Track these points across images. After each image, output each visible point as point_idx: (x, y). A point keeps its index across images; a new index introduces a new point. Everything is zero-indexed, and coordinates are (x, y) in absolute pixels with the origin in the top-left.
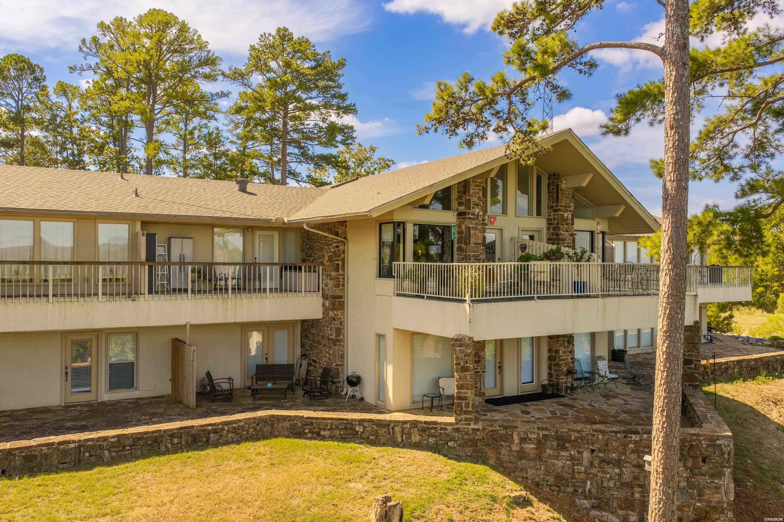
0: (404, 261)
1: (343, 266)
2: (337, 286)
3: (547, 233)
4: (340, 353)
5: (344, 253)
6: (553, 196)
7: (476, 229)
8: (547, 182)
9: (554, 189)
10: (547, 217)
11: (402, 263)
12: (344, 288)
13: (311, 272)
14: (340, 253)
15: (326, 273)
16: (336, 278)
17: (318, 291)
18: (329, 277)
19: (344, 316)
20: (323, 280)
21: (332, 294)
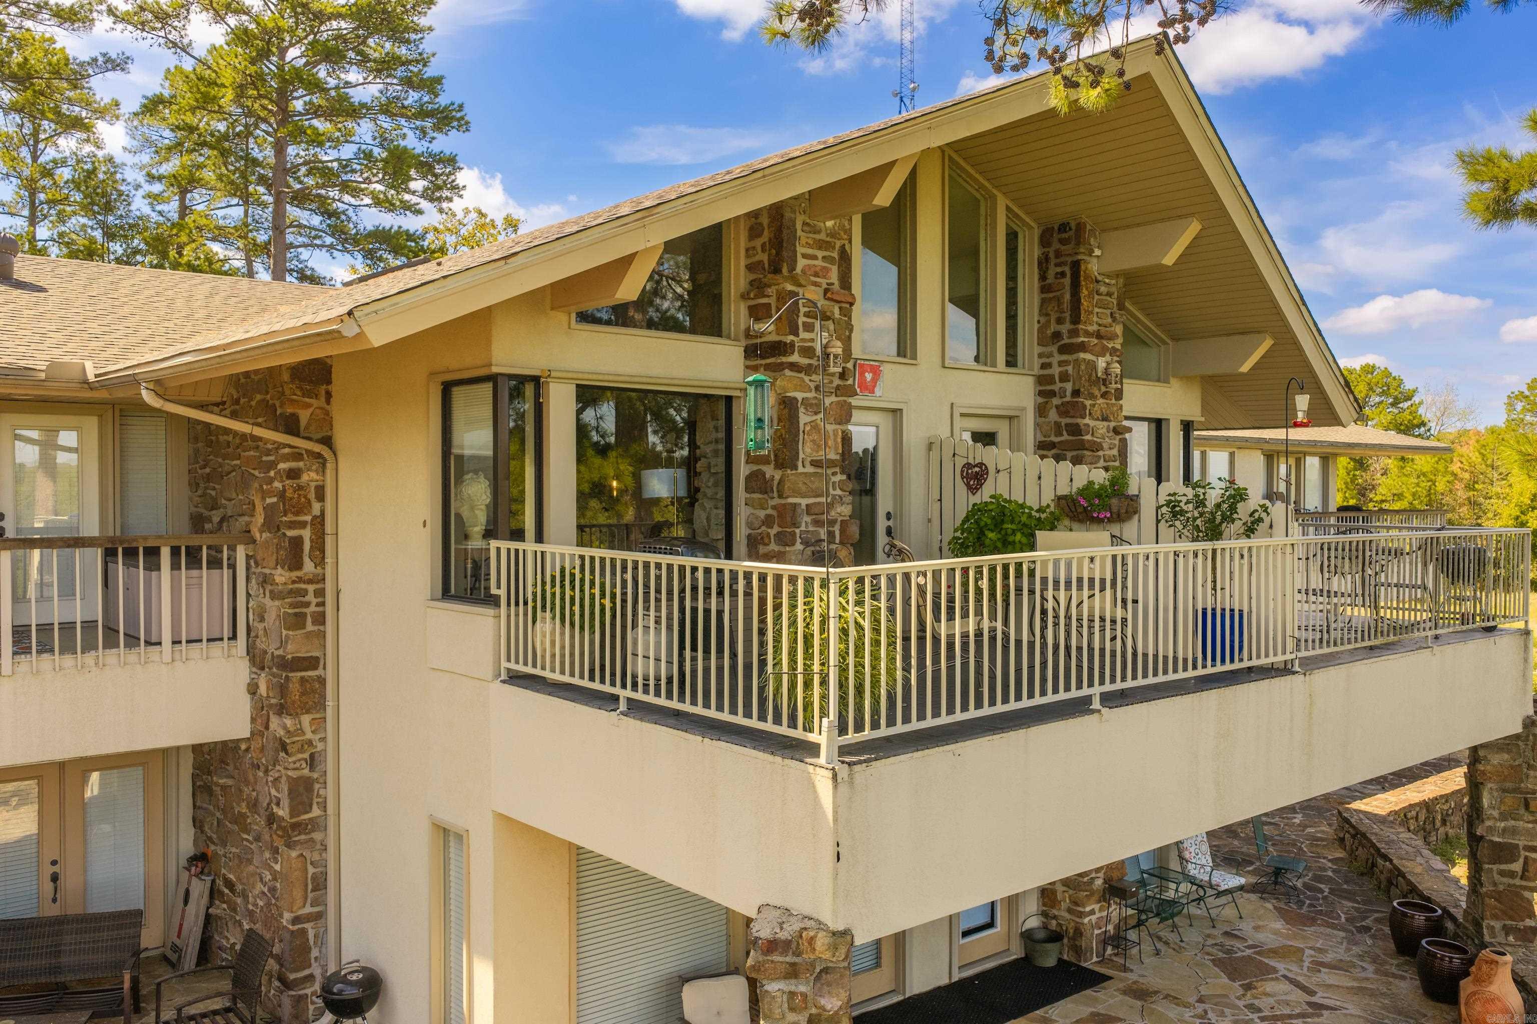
0: (540, 538)
1: (319, 546)
2: (297, 622)
3: (1037, 425)
4: (311, 870)
5: (321, 497)
6: (1059, 300)
7: (814, 407)
8: (1037, 252)
9: (1063, 274)
10: (1036, 371)
11: (529, 546)
12: (322, 628)
13: (201, 568)
14: (305, 497)
15: (259, 570)
16: (291, 592)
17: (229, 639)
18: (269, 588)
19: (323, 736)
20: (248, 595)
21: (277, 653)
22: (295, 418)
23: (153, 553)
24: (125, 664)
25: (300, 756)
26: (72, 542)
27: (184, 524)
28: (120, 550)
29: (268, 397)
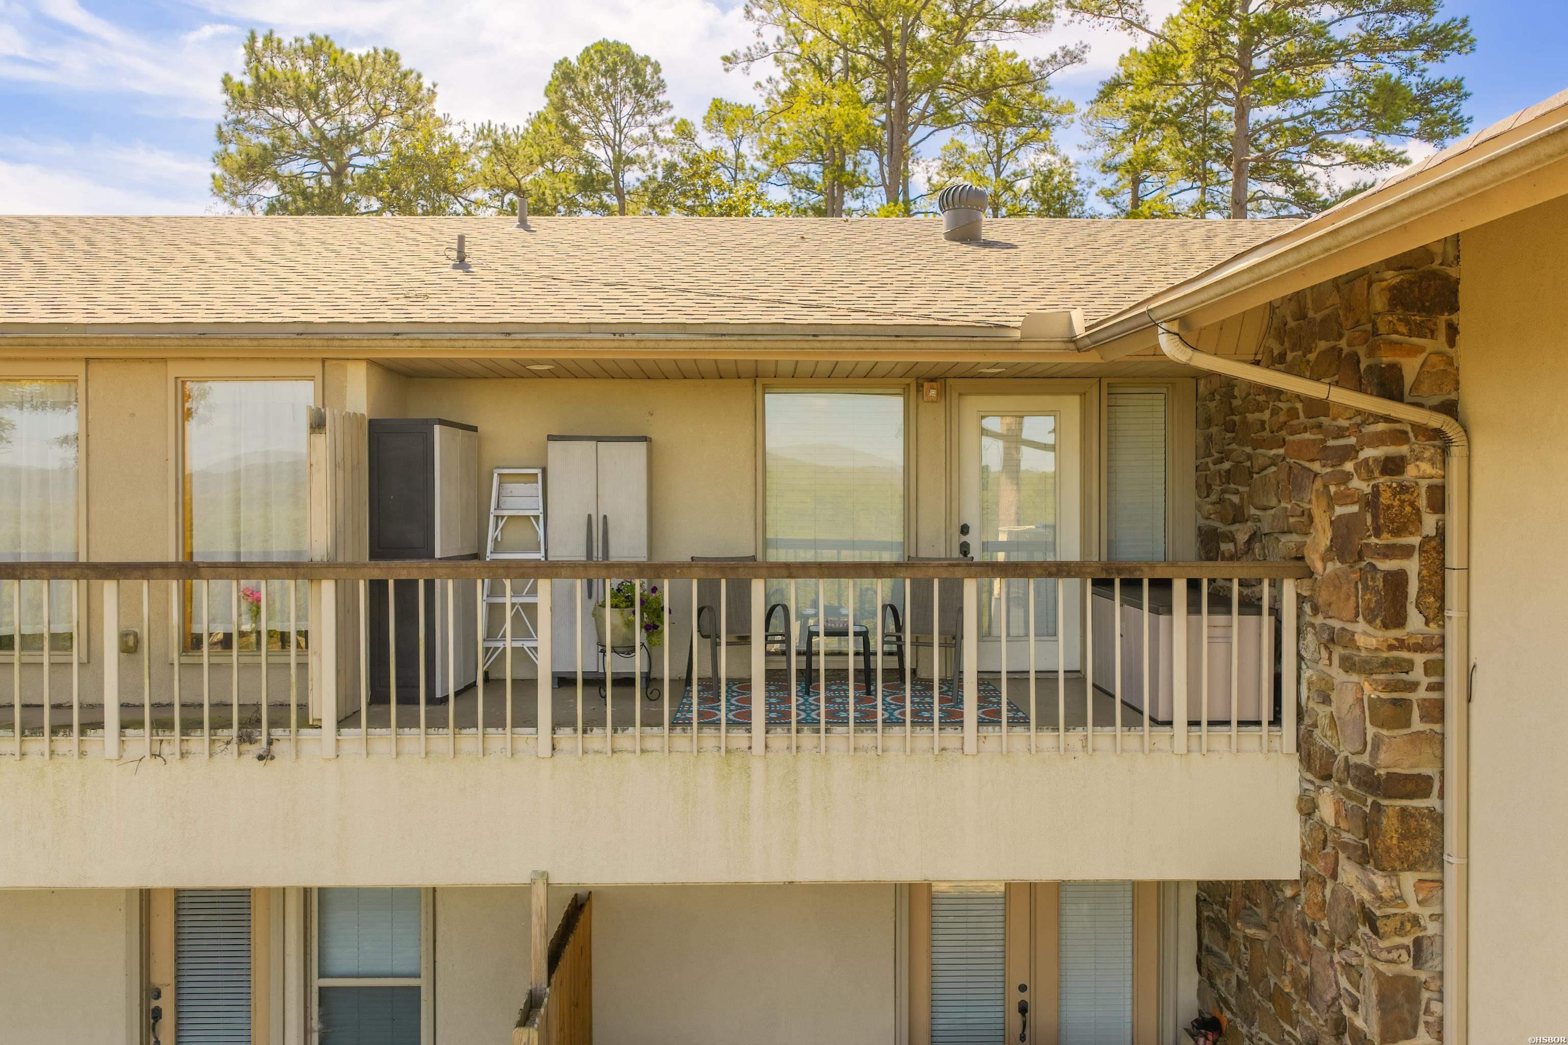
1: (1435, 589)
2: (1393, 714)
5: (1439, 505)
12: (1437, 727)
13: (1229, 612)
14: (1412, 504)
15: (1319, 620)
16: (1386, 664)
17: (1270, 723)
18: (1338, 651)
19: (1436, 910)
20: (1300, 657)
21: (1354, 760)
22: (1395, 370)
23: (1162, 586)
24: (1123, 750)
25: (1398, 940)
26: (1054, 570)
27: (1188, 544)
28: (1117, 582)
29: (1343, 343)
